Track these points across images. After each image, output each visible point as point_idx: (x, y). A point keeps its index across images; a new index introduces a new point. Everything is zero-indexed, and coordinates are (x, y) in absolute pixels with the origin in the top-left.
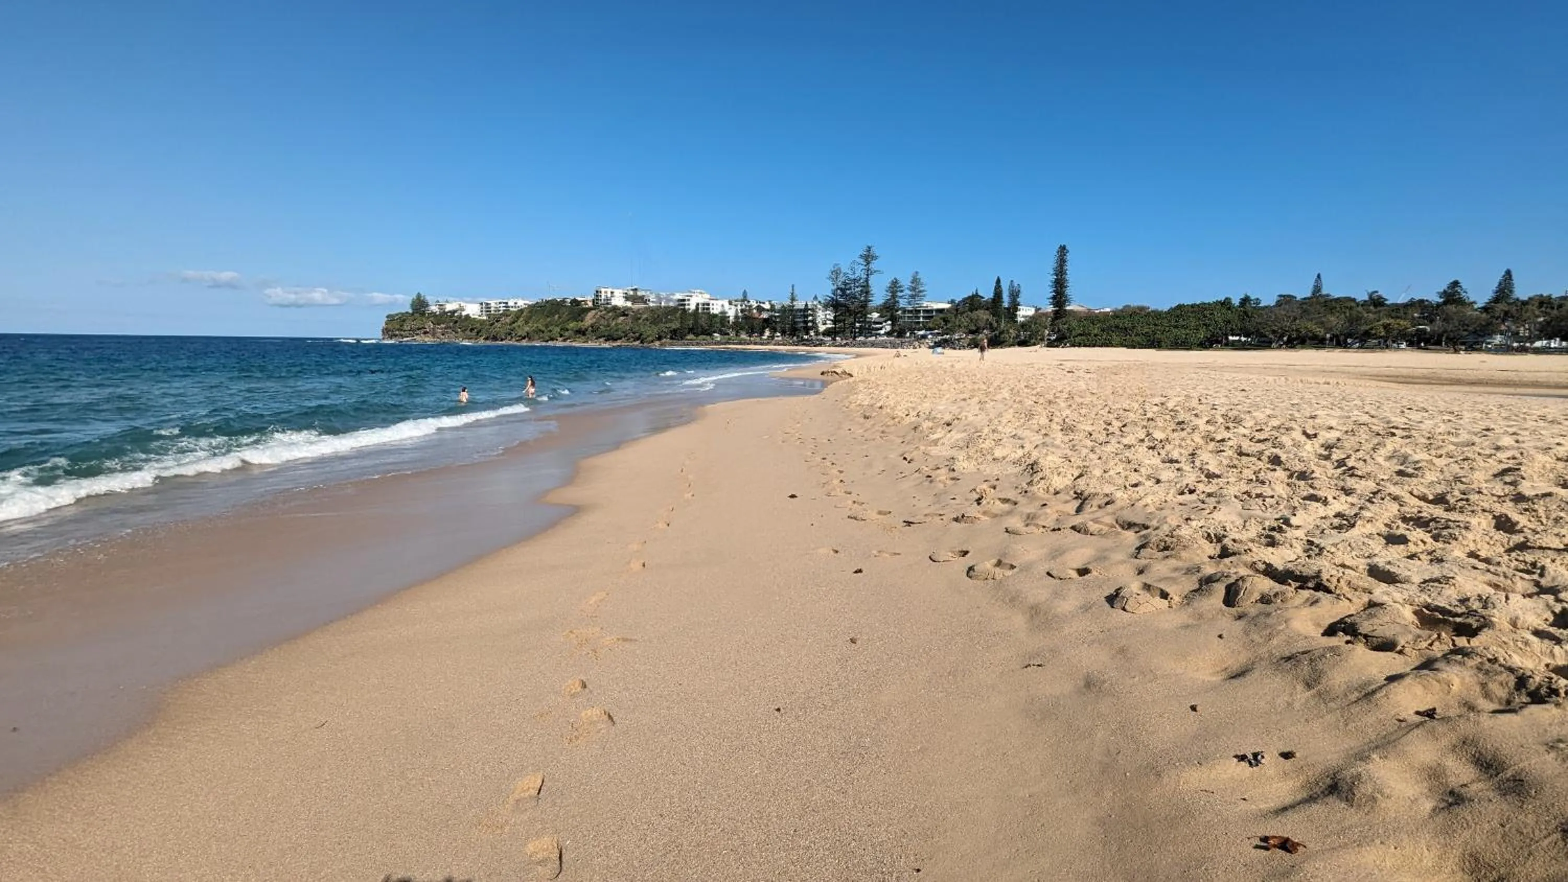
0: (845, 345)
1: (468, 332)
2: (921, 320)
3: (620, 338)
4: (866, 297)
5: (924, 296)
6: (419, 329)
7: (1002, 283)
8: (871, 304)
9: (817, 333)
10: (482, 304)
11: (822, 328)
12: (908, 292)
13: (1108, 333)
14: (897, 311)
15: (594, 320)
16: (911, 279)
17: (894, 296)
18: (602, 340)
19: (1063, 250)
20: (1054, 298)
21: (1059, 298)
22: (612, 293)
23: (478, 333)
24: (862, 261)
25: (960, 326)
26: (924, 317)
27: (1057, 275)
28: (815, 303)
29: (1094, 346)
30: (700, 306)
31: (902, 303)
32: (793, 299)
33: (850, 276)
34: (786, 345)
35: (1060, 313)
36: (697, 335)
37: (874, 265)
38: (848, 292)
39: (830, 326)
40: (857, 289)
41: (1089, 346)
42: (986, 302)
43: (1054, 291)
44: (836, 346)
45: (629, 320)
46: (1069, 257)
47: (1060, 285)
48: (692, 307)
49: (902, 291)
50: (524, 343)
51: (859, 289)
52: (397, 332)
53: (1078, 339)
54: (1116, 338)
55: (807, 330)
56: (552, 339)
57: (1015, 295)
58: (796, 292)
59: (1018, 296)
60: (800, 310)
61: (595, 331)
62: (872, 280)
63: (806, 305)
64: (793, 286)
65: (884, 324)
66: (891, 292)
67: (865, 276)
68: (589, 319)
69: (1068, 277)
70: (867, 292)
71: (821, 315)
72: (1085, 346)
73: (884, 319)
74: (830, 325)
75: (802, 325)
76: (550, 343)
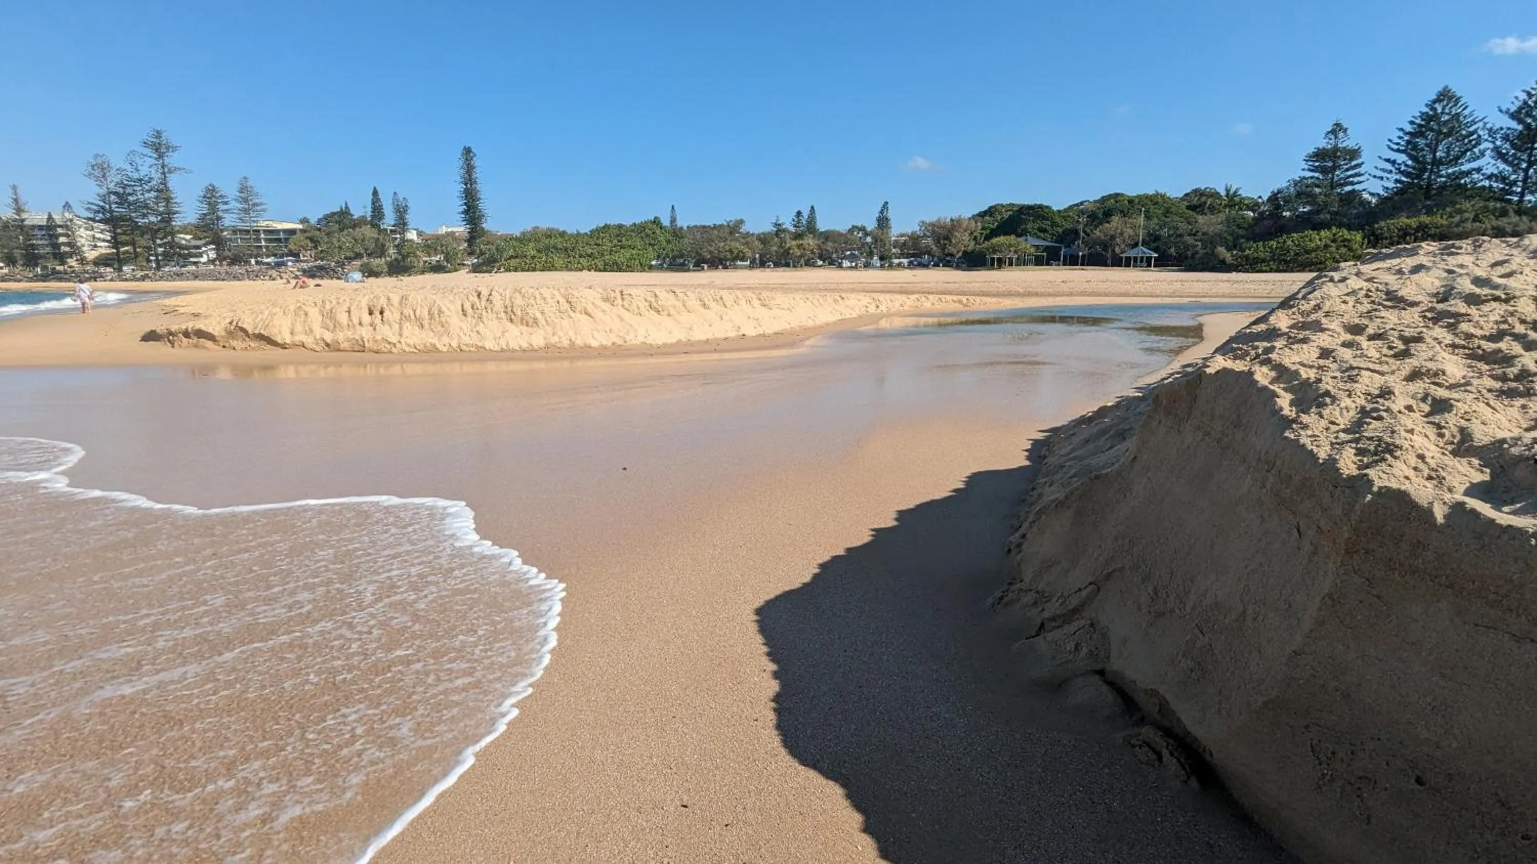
0: (143, 278)
2: (263, 243)
4: (167, 206)
5: (263, 210)
7: (382, 196)
8: (177, 222)
9: (82, 261)
11: (91, 255)
12: (234, 204)
13: (547, 255)
14: (222, 231)
16: (237, 186)
17: (213, 207)
19: (468, 151)
20: (466, 212)
21: (473, 214)
24: (148, 152)
25: (340, 248)
26: (266, 240)
27: (466, 184)
28: (68, 215)
29: (534, 270)
31: (229, 220)
32: (19, 210)
33: (130, 175)
34: (20, 281)
35: (477, 233)
37: (172, 160)
38: (131, 198)
39: (103, 251)
40: (147, 195)
41: (528, 270)
42: (359, 219)
43: (465, 204)
44: (126, 280)
46: (476, 162)
47: (471, 197)
49: (226, 203)
51: (153, 194)
53: (513, 262)
54: (559, 261)
55: (61, 258)
57: (401, 212)
58: (23, 199)
59: (405, 211)
60: (40, 228)
62: (174, 182)
63: (50, 217)
64: (14, 188)
65: (204, 249)
66: (209, 204)
67: (159, 175)
69: (478, 187)
70: (168, 200)
71: (83, 236)
72: (523, 270)
73: (203, 242)
74: (104, 249)
75: (48, 249)
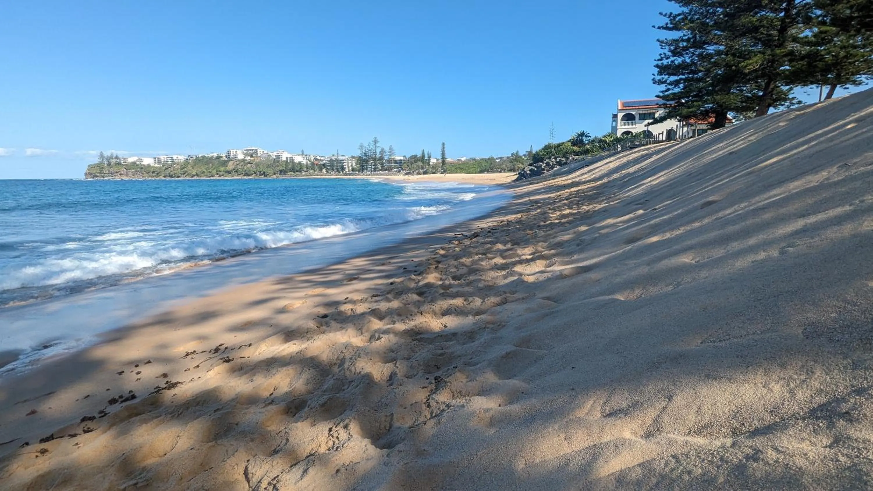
0: (369, 175)
1: (151, 174)
2: (393, 164)
3: (252, 174)
5: (395, 154)
6: (116, 172)
7: (425, 152)
10: (155, 158)
12: (387, 153)
13: (457, 170)
14: (384, 161)
15: (234, 166)
16: (388, 148)
17: (383, 153)
18: (241, 175)
19: (443, 144)
21: (443, 158)
22: (236, 152)
23: (158, 174)
24: (373, 143)
26: (395, 163)
27: (442, 152)
29: (453, 173)
30: (288, 159)
31: (386, 158)
33: (368, 148)
35: (444, 162)
36: (294, 172)
37: (377, 144)
38: (367, 154)
40: (371, 153)
42: (420, 157)
43: (442, 156)
44: (365, 175)
45: (254, 166)
46: (445, 146)
47: (443, 154)
48: (284, 159)
49: (385, 152)
50: (196, 178)
52: (98, 175)
53: (449, 171)
54: (459, 171)
56: (212, 176)
59: (430, 156)
61: (236, 171)
62: (376, 150)
68: (230, 166)
76: (212, 178)
